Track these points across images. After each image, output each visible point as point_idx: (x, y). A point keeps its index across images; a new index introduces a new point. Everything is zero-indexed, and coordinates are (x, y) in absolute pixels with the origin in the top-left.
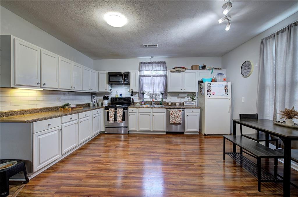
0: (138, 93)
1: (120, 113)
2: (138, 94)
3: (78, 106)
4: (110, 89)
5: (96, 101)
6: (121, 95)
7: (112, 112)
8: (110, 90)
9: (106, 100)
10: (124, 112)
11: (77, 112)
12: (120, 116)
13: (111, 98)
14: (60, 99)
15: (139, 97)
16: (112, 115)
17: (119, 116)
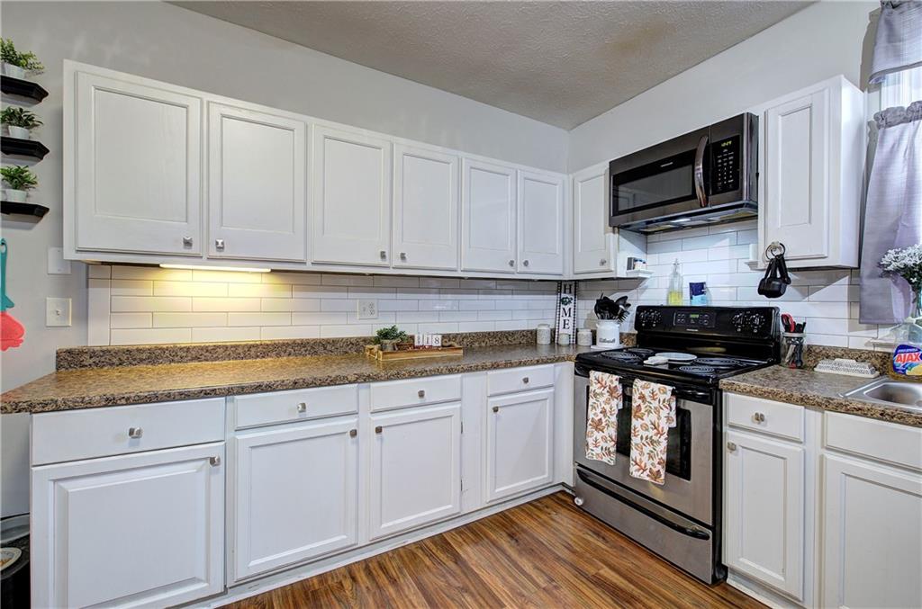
0: (852, 269)
1: (653, 417)
2: (846, 280)
3: (449, 341)
4: (630, 259)
5: (571, 319)
6: (697, 289)
7: (607, 395)
8: (631, 263)
9: (611, 318)
10: (683, 415)
11: (352, 378)
12: (652, 433)
13: (640, 309)
14: (371, 310)
15: (856, 310)
16: (604, 412)
17: (645, 434)
